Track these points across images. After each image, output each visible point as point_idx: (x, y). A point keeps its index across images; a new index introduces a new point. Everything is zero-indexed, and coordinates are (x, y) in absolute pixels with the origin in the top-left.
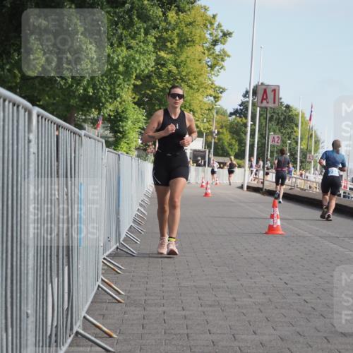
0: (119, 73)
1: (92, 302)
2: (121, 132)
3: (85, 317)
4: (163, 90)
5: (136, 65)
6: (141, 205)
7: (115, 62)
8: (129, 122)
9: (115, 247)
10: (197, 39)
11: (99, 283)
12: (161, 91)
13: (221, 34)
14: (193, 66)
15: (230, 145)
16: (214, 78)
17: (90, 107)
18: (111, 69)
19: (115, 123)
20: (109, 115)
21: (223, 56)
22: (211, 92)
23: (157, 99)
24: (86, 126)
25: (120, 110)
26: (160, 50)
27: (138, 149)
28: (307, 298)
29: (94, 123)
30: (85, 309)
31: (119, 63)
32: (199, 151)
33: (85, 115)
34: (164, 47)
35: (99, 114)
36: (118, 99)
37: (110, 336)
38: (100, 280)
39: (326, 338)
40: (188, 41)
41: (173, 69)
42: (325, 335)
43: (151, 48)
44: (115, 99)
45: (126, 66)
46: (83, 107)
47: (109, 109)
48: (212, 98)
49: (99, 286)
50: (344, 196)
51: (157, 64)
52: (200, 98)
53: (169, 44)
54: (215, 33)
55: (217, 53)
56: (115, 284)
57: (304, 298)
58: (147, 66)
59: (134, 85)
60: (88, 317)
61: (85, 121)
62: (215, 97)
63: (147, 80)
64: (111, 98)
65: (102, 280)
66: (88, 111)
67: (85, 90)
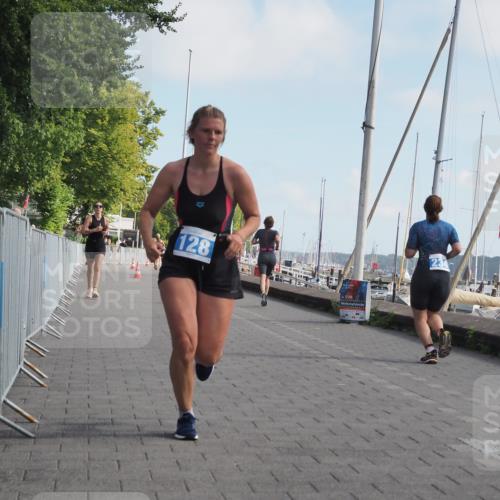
0: (47, 149)
1: (13, 386)
2: (48, 211)
3: (4, 402)
4: (93, 168)
5: (65, 142)
6: (68, 286)
7: (43, 137)
8: (58, 201)
9: (39, 329)
10: (129, 116)
11: (22, 366)
12: (91, 169)
13: (154, 112)
14: (124, 145)
15: (162, 225)
16: (146, 157)
17: (16, 184)
18: (39, 146)
19: (43, 201)
20: (37, 193)
21: (156, 134)
22: (142, 171)
23: (87, 177)
24: (12, 203)
25: (48, 188)
26: (90, 127)
27: (66, 228)
28: (235, 382)
29: (21, 201)
30: (5, 394)
31: (47, 139)
32: (130, 231)
33: (11, 192)
34: (94, 124)
35: (26, 191)
36: (46, 177)
37: (32, 421)
38: (22, 363)
39: (253, 422)
40: (120, 119)
41: (104, 146)
42: (253, 419)
43: (81, 125)
44: (43, 177)
45: (55, 143)
46: (9, 184)
47: (37, 186)
48: (144, 178)
49: (21, 370)
50: (277, 280)
51: (87, 141)
52: (132, 177)
53: (99, 121)
54: (148, 111)
55: (149, 131)
56: (39, 367)
57: (232, 382)
58: (77, 143)
59: (62, 162)
60: (8, 401)
61: (11, 198)
62: (146, 177)
63: (77, 157)
64: (38, 175)
65: (25, 363)
66: (14, 188)
67: (12, 167)
